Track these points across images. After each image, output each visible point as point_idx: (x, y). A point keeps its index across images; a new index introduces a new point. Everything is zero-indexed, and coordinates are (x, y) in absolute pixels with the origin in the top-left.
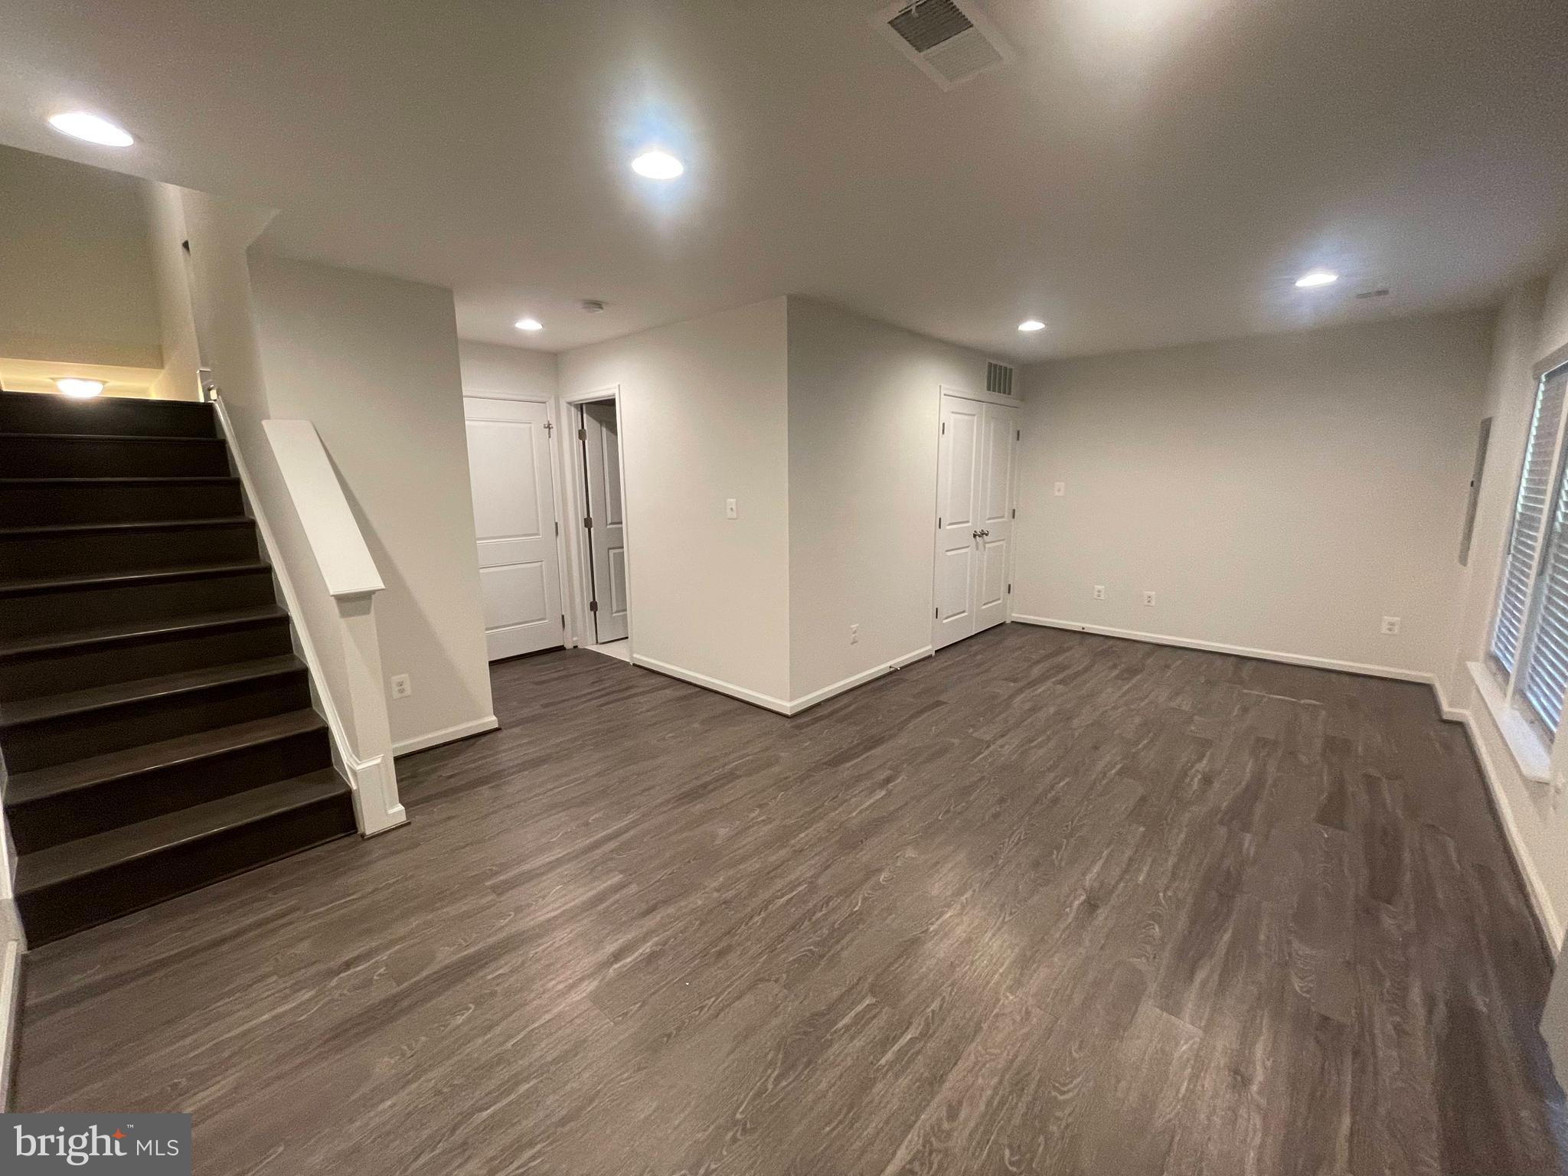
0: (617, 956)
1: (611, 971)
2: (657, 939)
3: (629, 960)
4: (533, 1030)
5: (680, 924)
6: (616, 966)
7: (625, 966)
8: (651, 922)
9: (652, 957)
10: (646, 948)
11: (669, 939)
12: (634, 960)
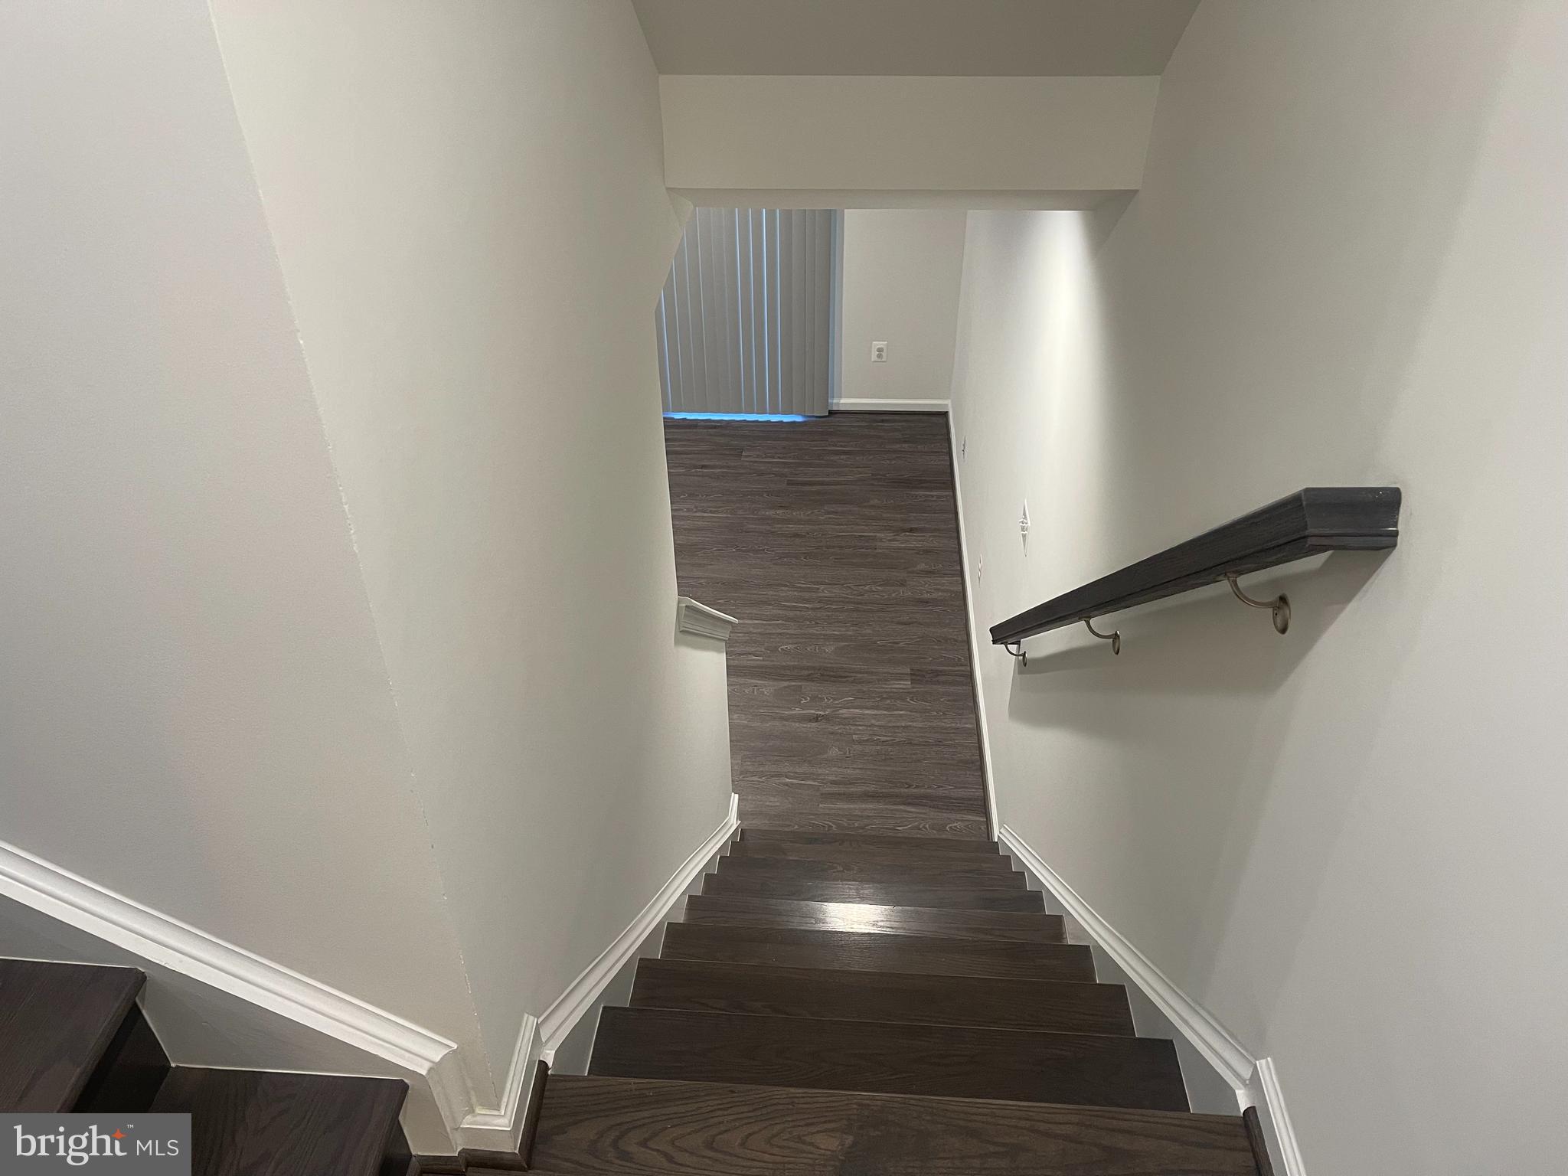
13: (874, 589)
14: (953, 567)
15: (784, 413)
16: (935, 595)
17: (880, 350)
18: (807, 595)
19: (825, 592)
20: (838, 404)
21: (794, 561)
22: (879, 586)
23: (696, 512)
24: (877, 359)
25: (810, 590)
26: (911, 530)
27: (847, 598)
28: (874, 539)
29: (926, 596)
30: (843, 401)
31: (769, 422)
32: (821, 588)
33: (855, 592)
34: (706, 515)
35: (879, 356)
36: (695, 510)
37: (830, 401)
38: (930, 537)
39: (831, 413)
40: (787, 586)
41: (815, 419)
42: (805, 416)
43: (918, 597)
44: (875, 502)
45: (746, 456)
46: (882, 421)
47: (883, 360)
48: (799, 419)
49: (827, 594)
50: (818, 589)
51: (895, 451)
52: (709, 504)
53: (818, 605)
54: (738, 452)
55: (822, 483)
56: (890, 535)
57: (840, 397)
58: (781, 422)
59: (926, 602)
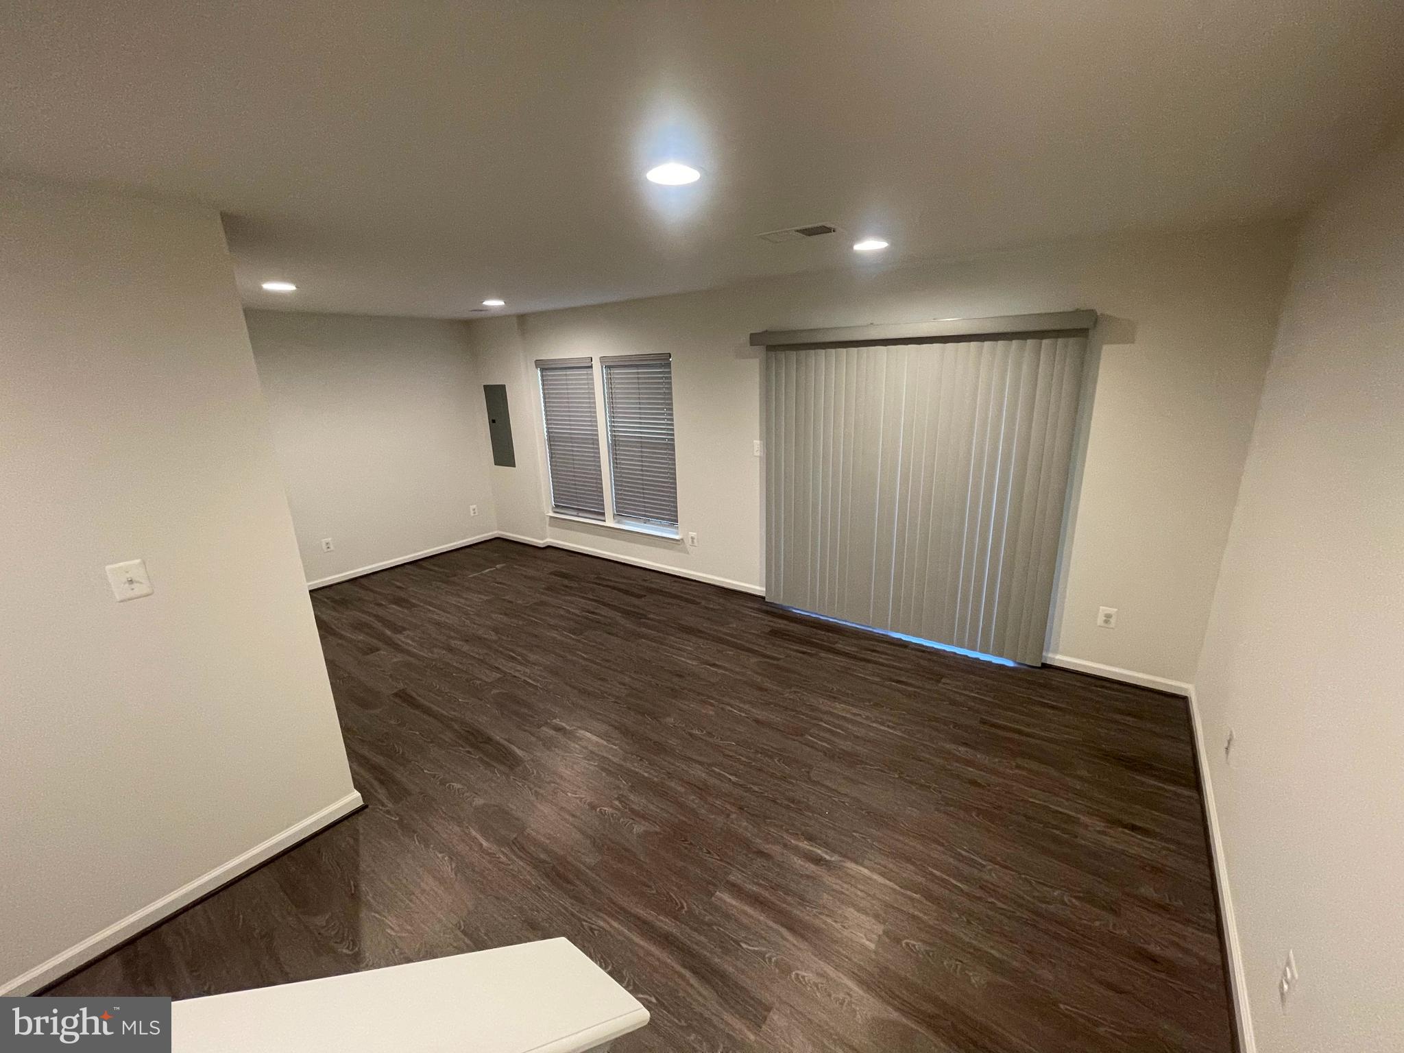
0: (818, 861)
1: (833, 859)
2: (793, 841)
3: (819, 852)
4: (901, 887)
5: (772, 830)
6: (828, 857)
7: (826, 852)
8: (775, 849)
9: (810, 838)
10: (805, 845)
11: (790, 834)
12: (819, 849)
13: (1066, 899)
14: (1201, 911)
15: (994, 654)
16: (1171, 953)
17: (1108, 616)
18: (966, 870)
19: (992, 875)
20: (1051, 659)
21: (962, 814)
22: (1076, 897)
23: (874, 722)
24: (1103, 624)
25: (972, 864)
26: (1134, 828)
27: (1023, 898)
28: (1075, 821)
29: (1154, 949)
30: (1058, 657)
31: (978, 659)
32: (989, 867)
33: (1036, 894)
34: (882, 728)
35: (1106, 622)
36: (874, 719)
37: (1044, 654)
38: (1163, 848)
39: (1045, 666)
40: (942, 845)
41: (1025, 667)
42: (1015, 662)
43: (1140, 944)
44: (1084, 773)
45: (944, 684)
46: (1103, 687)
47: (1111, 626)
48: (1010, 664)
49: (993, 878)
50: (984, 866)
51: (1116, 722)
52: (890, 718)
53: (979, 893)
54: (938, 678)
55: (1020, 732)
56: (1100, 825)
57: (1056, 652)
58: (990, 663)
59: (1153, 959)
